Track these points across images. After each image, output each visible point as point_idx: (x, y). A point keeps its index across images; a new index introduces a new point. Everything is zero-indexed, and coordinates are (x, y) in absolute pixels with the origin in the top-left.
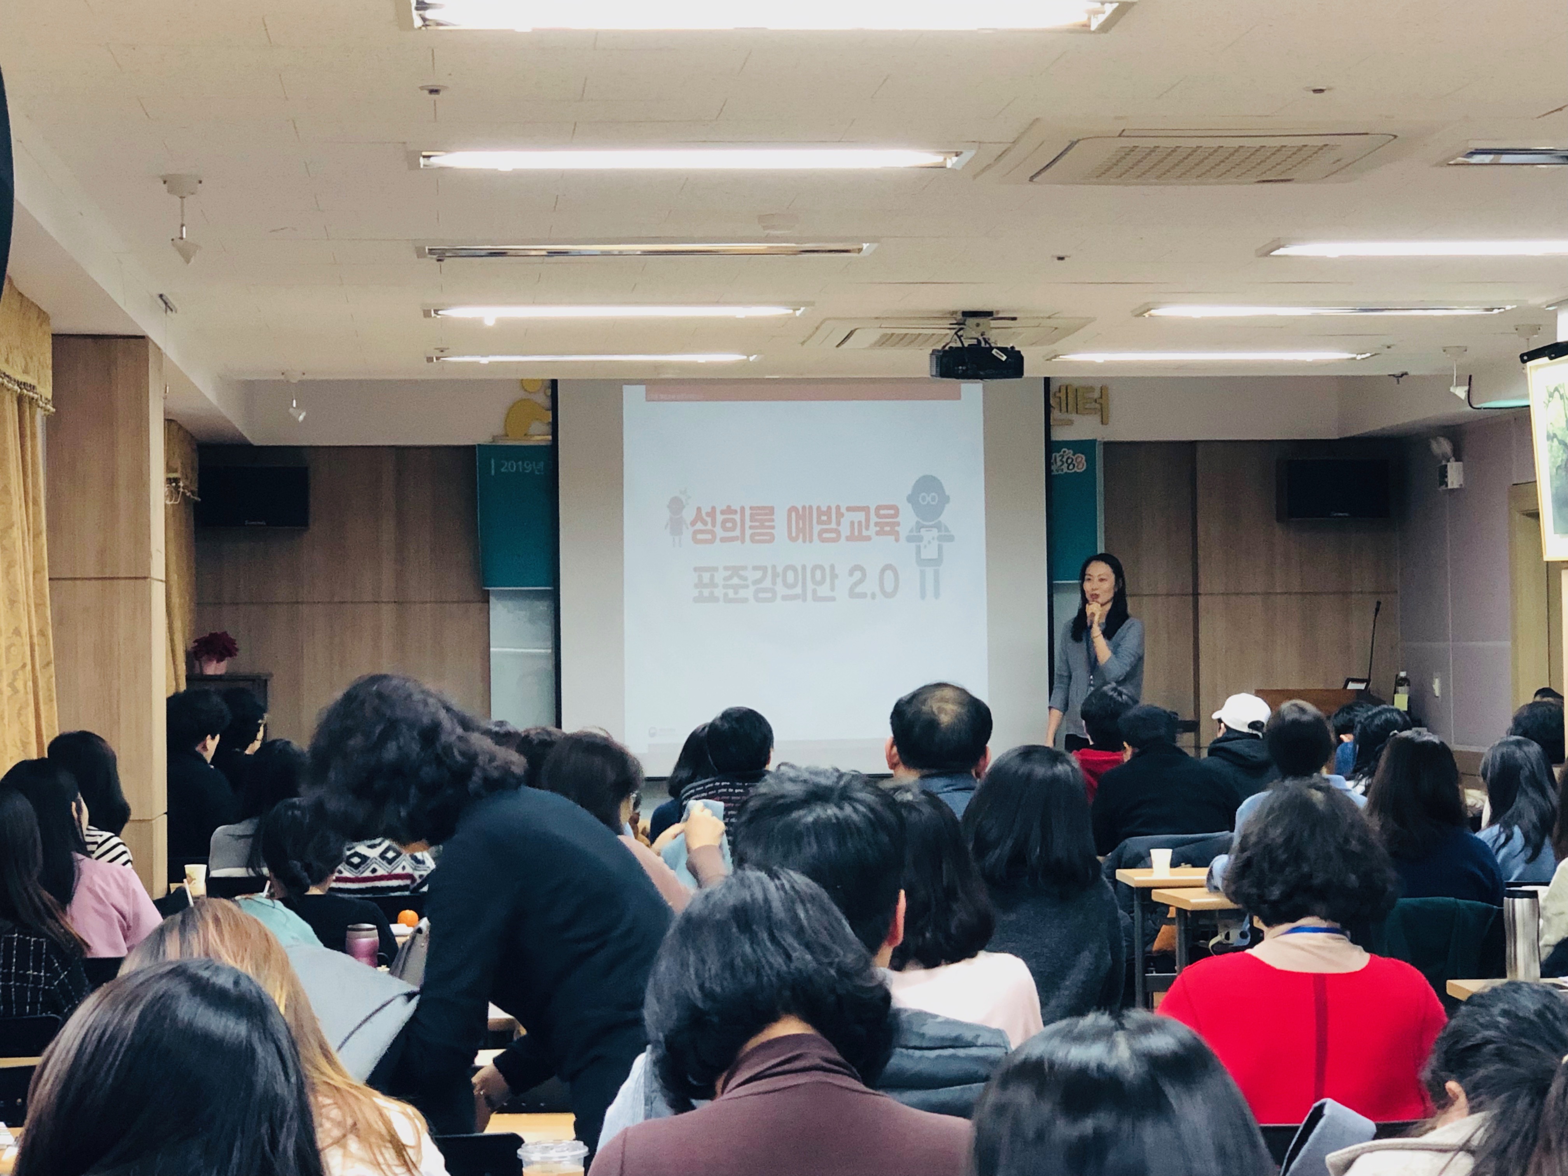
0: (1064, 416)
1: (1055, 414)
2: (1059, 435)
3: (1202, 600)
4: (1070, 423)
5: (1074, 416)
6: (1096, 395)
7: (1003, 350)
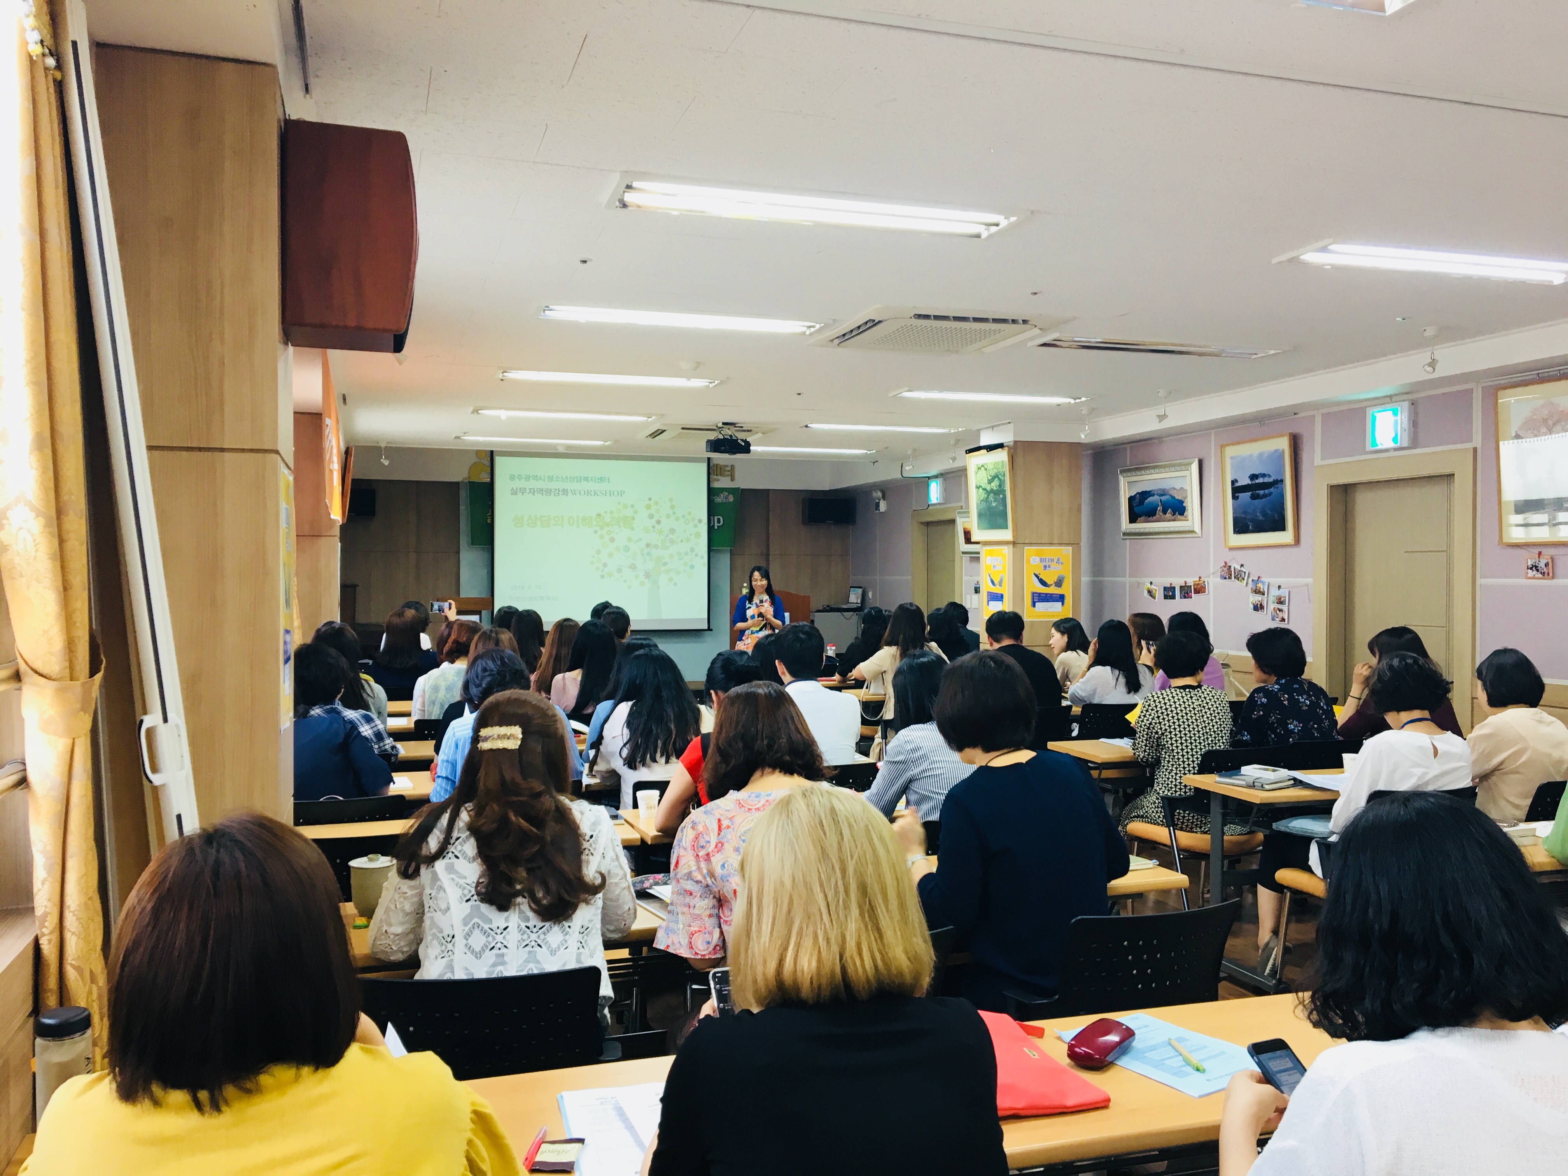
0: (715, 477)
1: (711, 476)
2: (716, 485)
3: (771, 557)
4: (718, 480)
5: (719, 477)
6: (729, 468)
7: (742, 440)
